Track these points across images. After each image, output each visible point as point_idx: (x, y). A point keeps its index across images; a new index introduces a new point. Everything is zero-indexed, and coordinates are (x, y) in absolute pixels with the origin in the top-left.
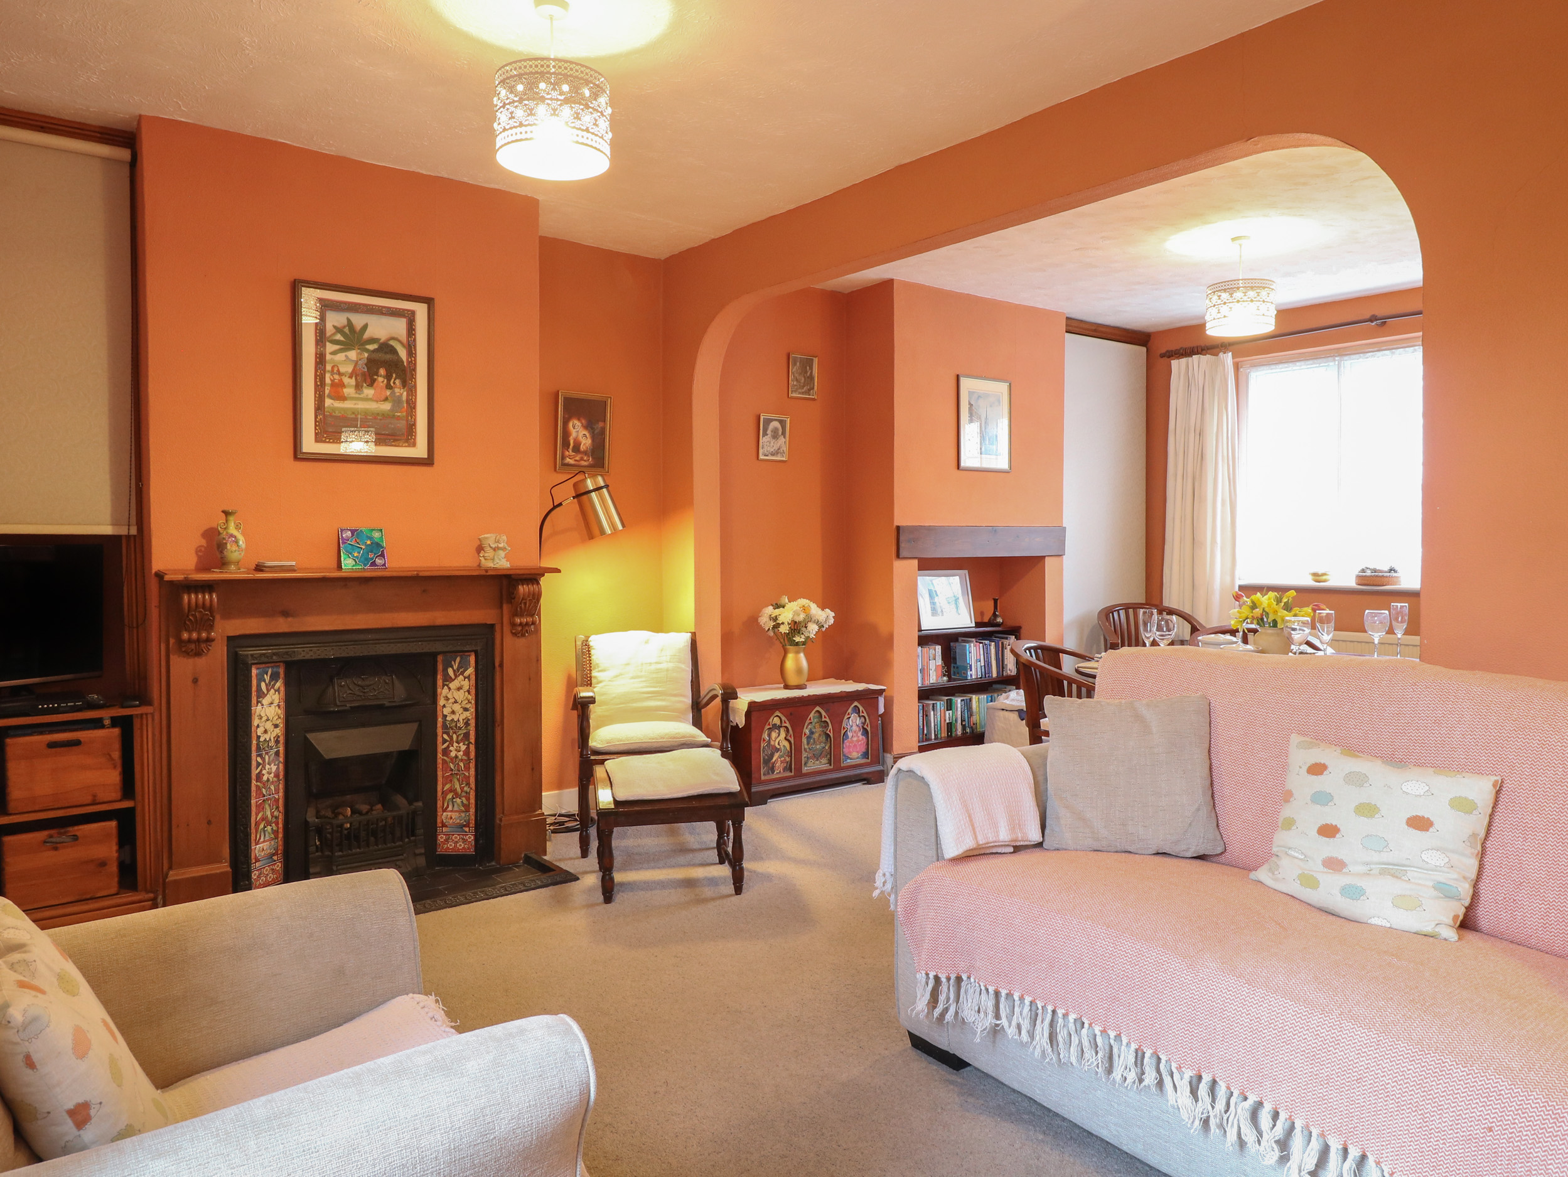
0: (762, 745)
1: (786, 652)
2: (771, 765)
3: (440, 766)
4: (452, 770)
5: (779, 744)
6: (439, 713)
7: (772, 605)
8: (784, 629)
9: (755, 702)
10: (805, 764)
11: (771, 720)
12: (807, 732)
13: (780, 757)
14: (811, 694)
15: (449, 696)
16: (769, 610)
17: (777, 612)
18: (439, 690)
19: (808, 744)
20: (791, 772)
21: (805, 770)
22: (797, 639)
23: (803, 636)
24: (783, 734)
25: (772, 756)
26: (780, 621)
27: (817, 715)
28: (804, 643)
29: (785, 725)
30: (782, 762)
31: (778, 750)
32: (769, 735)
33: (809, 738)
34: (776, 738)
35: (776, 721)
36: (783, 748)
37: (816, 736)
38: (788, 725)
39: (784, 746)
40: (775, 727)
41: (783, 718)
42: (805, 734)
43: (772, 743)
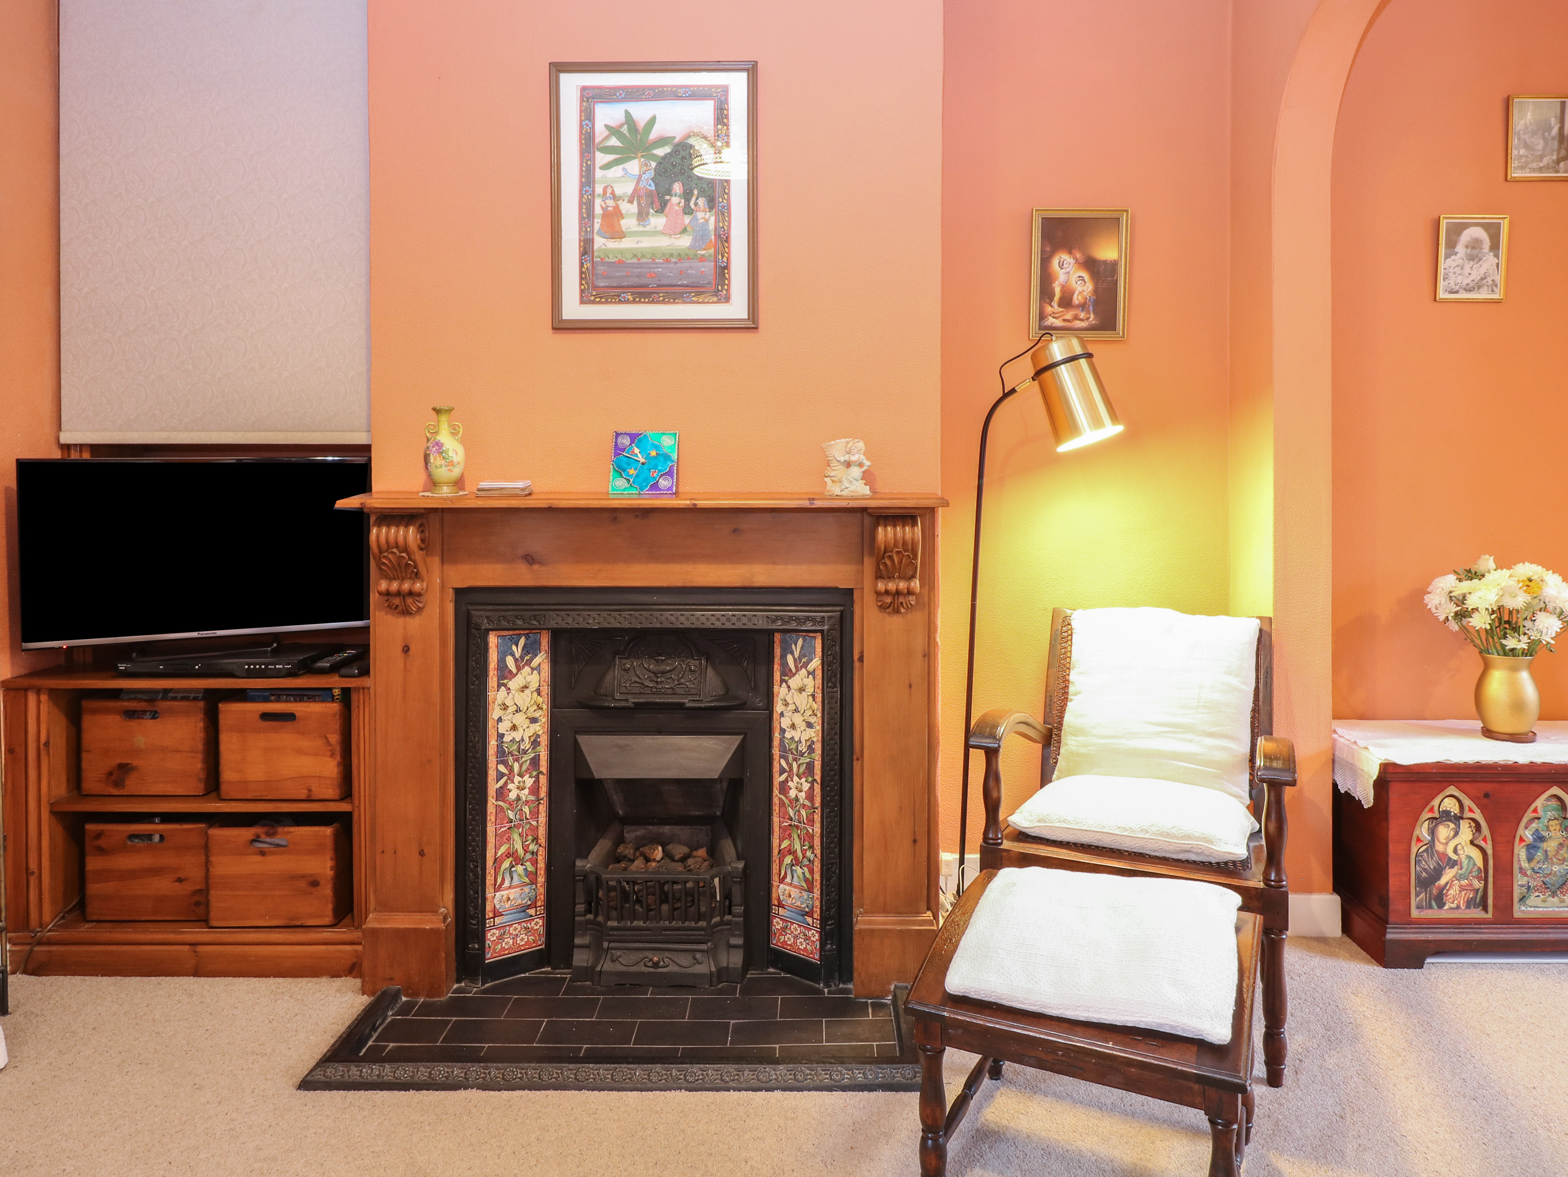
0: (1414, 850)
1: (1487, 667)
2: (1435, 891)
3: (776, 808)
4: (791, 819)
5: (1455, 851)
6: (776, 724)
7: (1456, 572)
8: (1481, 621)
9: (1395, 765)
10: (1522, 899)
11: (1435, 802)
12: (1528, 835)
13: (1458, 877)
14: (1539, 760)
15: (789, 701)
16: (1448, 582)
17: (1465, 586)
18: (776, 688)
19: (1530, 859)
20: (1485, 909)
21: (1520, 911)
22: (1511, 643)
23: (1525, 639)
24: (1466, 832)
25: (1438, 873)
26: (1471, 603)
27: (1554, 803)
28: (1524, 653)
29: (1472, 815)
30: (1462, 888)
31: (1453, 864)
32: (1432, 832)
33: (1531, 848)
34: (1448, 840)
35: (1450, 805)
36: (1465, 862)
37: (1551, 846)
38: (1478, 815)
39: (1469, 858)
40: (1446, 816)
41: (1467, 802)
42: (1522, 840)
43: (1439, 847)
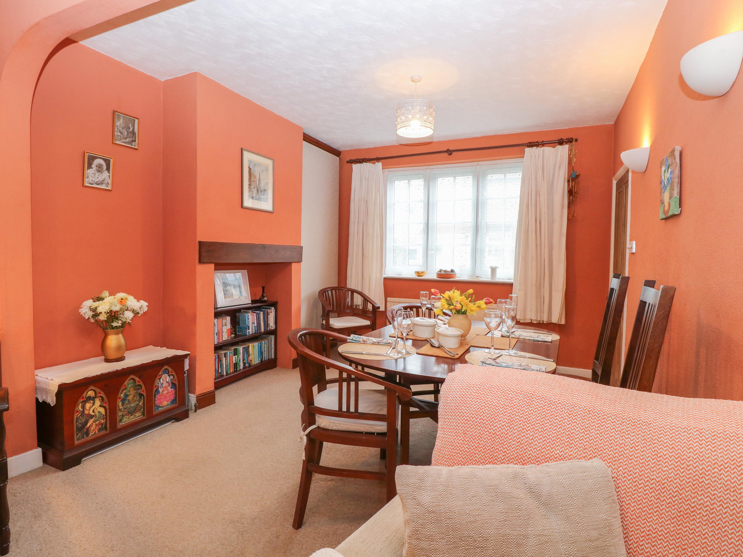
0: (75, 417)
2: (85, 430)
5: (93, 411)
7: (92, 299)
9: (64, 384)
10: (120, 421)
11: (84, 395)
12: (122, 395)
13: (94, 422)
17: (97, 303)
19: (123, 405)
20: (106, 430)
21: (120, 425)
22: (115, 324)
23: (120, 322)
24: (98, 402)
25: (86, 422)
26: (99, 311)
27: (132, 381)
29: (100, 395)
30: (96, 425)
31: (91, 417)
32: (83, 407)
33: (123, 400)
34: (90, 408)
35: (91, 393)
36: (97, 414)
37: (130, 397)
38: (103, 395)
39: (99, 412)
40: (89, 398)
41: (98, 390)
42: (120, 398)
43: (86, 412)
